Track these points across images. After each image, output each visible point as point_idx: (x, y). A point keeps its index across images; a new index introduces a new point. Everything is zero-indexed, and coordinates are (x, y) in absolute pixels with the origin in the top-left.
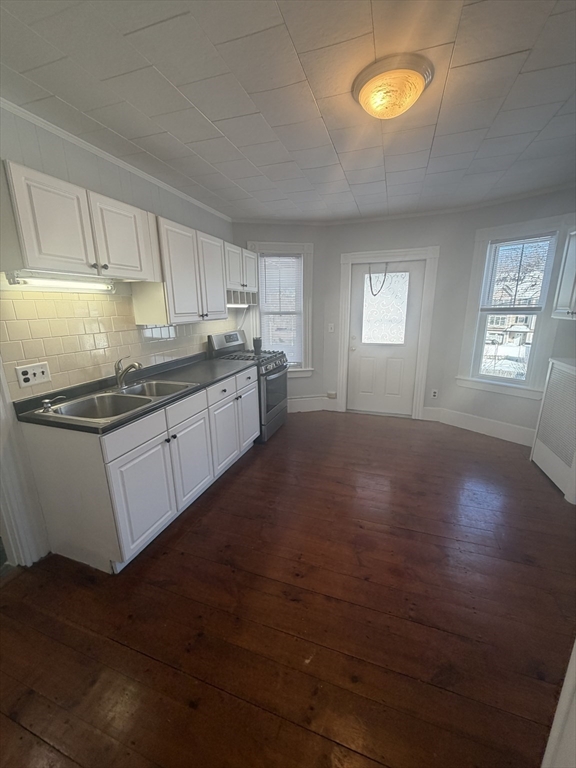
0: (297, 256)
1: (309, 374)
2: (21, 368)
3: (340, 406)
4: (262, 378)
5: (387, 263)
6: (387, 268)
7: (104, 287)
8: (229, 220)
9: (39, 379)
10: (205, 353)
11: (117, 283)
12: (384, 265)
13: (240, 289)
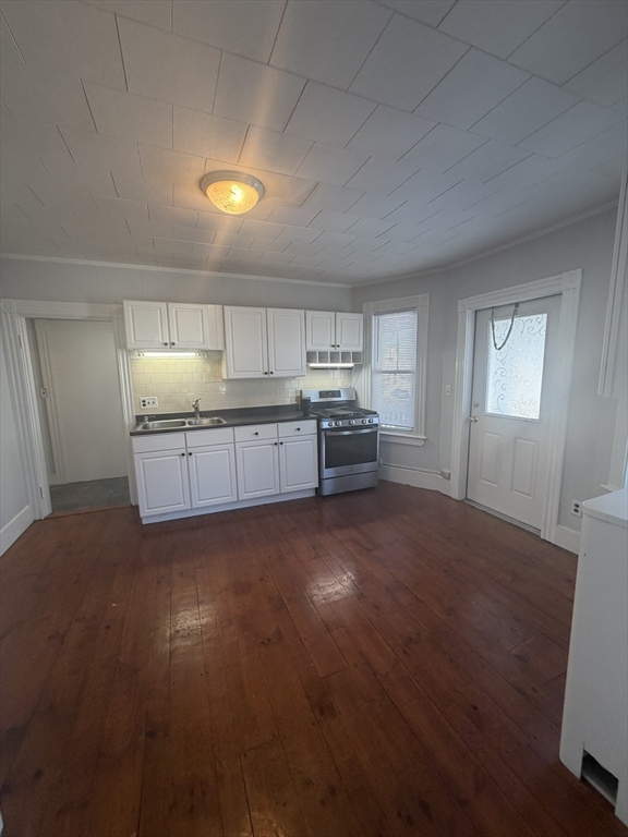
0: (412, 309)
1: (421, 443)
2: (142, 399)
3: (454, 491)
4: (323, 433)
5: (517, 305)
6: (516, 309)
7: (194, 354)
8: (349, 286)
9: (151, 406)
10: (297, 405)
11: (204, 352)
12: (513, 307)
13: (333, 349)
